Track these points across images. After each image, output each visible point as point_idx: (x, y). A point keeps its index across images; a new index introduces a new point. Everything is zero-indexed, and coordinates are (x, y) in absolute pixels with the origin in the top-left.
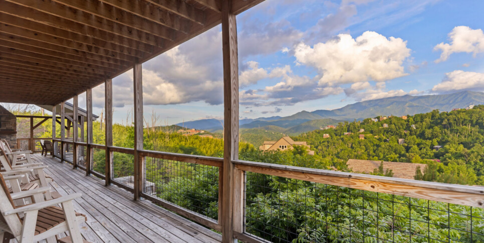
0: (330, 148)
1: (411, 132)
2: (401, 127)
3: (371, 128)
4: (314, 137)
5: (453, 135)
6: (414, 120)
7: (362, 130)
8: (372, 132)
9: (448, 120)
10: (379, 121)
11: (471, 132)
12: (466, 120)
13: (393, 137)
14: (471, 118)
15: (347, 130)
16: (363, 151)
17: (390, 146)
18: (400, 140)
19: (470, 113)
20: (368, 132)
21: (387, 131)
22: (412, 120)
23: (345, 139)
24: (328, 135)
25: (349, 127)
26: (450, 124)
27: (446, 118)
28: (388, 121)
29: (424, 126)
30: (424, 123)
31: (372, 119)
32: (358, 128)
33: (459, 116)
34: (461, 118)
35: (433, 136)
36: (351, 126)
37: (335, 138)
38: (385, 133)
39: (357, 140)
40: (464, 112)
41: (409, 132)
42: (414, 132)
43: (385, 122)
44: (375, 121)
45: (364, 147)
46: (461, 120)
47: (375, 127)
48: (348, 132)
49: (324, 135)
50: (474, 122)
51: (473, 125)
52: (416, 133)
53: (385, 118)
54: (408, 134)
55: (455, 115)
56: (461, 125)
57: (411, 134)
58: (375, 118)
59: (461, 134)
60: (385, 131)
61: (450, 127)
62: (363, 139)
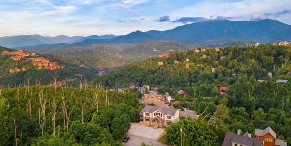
0: (164, 75)
1: (220, 63)
2: (214, 58)
3: (194, 58)
4: (151, 64)
5: (244, 66)
6: (223, 53)
7: (188, 60)
8: (195, 61)
9: (243, 54)
10: (200, 52)
11: (254, 64)
12: (252, 55)
13: (208, 66)
14: (255, 54)
15: (176, 58)
16: (187, 77)
17: (206, 74)
18: (213, 69)
19: (255, 50)
20: (192, 62)
21: (205, 61)
22: (222, 53)
23: (176, 67)
24: (162, 62)
25: (179, 56)
26: (243, 57)
27: (242, 52)
28: (206, 52)
29: (228, 58)
30: (229, 56)
31: (195, 50)
32: (185, 57)
33: (249, 52)
34: (249, 54)
35: (233, 66)
36: (180, 56)
37: (168, 65)
38: (204, 62)
39: (184, 68)
40: (252, 49)
41: (219, 62)
42: (222, 63)
43: (204, 53)
44: (198, 52)
45: (188, 74)
46: (250, 55)
47: (197, 57)
48: (177, 60)
49: (159, 62)
50: (256, 57)
51: (255, 59)
52: (223, 63)
53: (204, 50)
54: (218, 64)
55: (247, 51)
56: (249, 59)
57: (220, 64)
58: (198, 49)
59: (248, 66)
60: (203, 61)
61: (243, 60)
62: (188, 67)
